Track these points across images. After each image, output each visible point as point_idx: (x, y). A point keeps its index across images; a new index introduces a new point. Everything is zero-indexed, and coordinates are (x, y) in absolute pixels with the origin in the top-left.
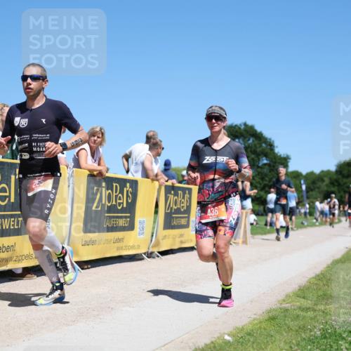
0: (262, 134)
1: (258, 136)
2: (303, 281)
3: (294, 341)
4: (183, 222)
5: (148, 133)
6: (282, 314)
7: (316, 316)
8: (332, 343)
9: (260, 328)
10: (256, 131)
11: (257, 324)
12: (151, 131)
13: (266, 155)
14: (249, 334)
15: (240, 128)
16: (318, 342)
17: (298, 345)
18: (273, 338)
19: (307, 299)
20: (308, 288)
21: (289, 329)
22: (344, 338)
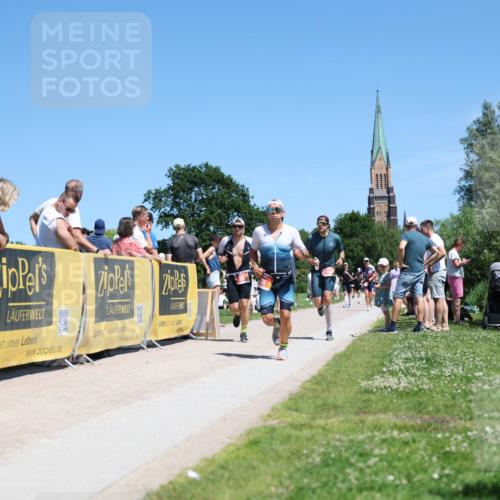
0: (231, 180)
1: (226, 183)
2: (294, 386)
3: (285, 474)
4: (124, 309)
5: (69, 182)
6: (267, 436)
7: (313, 436)
8: (336, 473)
9: (238, 457)
10: (223, 175)
11: (233, 452)
12: (72, 181)
13: (238, 210)
14: (223, 467)
15: (200, 172)
16: (318, 473)
17: (290, 478)
18: (256, 471)
19: (301, 412)
20: (302, 397)
21: (278, 456)
22: (352, 465)
